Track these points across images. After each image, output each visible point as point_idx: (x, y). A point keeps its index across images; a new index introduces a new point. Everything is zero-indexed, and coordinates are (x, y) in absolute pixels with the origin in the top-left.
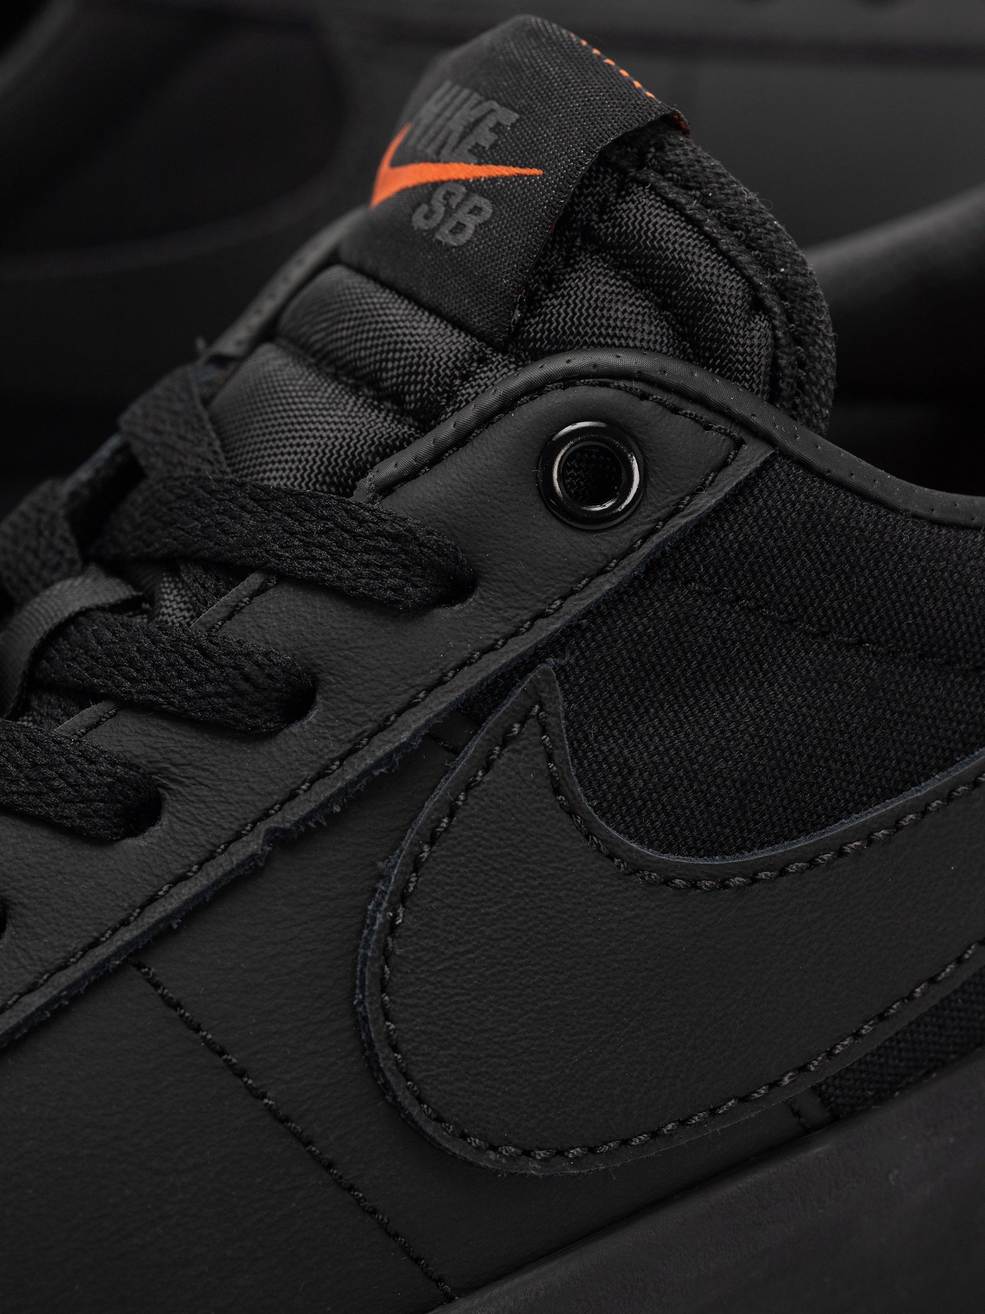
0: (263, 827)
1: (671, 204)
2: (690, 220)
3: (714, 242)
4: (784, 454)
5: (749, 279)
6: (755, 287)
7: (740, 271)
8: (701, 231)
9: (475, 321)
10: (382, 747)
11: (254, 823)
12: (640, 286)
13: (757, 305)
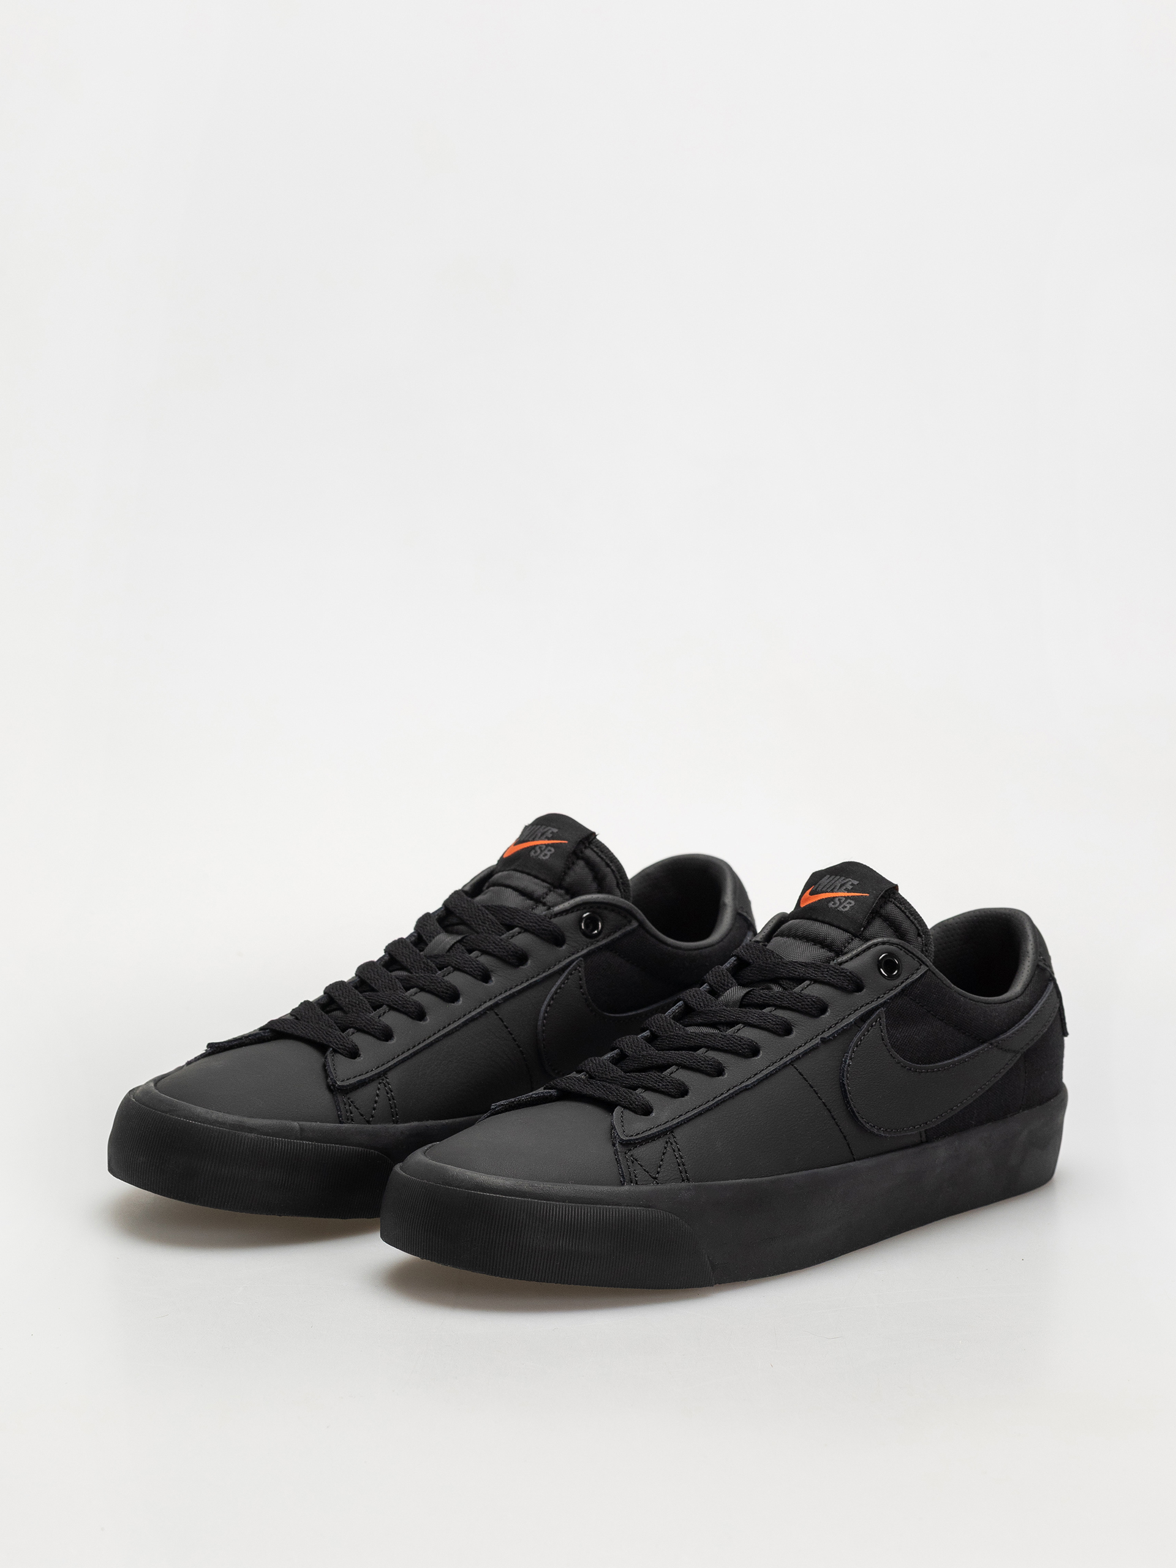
0: (819, 1037)
1: (898, 907)
2: (903, 911)
3: (909, 918)
4: (929, 970)
5: (917, 928)
6: (918, 930)
7: (915, 925)
8: (905, 914)
9: (851, 930)
10: (845, 1022)
11: (817, 1036)
12: (891, 926)
13: (919, 935)
